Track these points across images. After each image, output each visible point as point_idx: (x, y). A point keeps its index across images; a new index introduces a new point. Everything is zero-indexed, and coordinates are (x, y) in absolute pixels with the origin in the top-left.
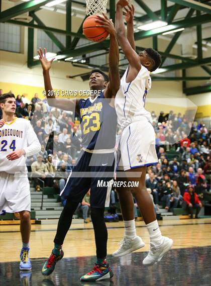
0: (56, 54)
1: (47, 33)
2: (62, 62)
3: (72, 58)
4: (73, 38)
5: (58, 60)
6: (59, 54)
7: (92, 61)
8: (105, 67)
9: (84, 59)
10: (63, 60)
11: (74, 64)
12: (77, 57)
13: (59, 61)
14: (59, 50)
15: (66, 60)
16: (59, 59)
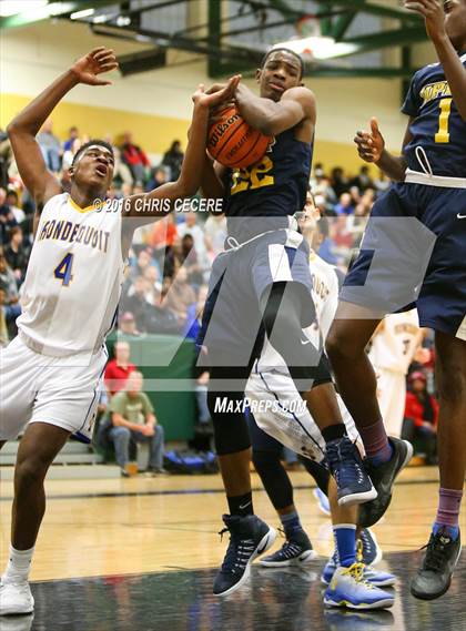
2: (64, 22)
3: (90, 12)
5: (52, 17)
7: (148, 21)
8: (182, 39)
9: (124, 16)
10: (66, 16)
11: (97, 28)
12: (106, 9)
13: (55, 21)
15: (73, 16)
16: (54, 14)
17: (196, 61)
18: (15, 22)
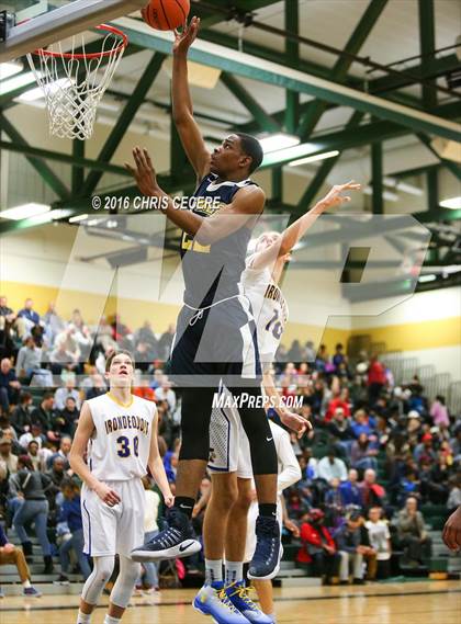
0: (49, 208)
1: (30, 159)
2: (64, 225)
3: (85, 216)
4: (87, 171)
5: (54, 220)
6: (56, 206)
9: (113, 220)
10: (65, 220)
12: (98, 215)
13: (56, 224)
14: (57, 198)
15: (71, 220)
16: (56, 218)
17: (171, 256)
18: (25, 225)
